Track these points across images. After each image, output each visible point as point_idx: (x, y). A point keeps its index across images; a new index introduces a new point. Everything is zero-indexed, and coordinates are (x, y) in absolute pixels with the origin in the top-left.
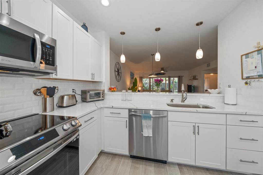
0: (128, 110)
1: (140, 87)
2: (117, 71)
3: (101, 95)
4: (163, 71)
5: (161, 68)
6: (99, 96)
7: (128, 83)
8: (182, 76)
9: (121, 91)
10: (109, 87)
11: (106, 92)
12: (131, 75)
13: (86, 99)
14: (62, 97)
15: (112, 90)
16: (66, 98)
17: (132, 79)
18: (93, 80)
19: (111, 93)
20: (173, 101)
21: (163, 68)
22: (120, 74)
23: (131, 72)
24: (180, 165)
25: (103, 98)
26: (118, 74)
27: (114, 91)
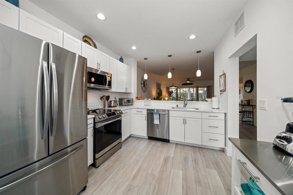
0: (146, 110)
1: (167, 97)
2: (143, 83)
3: (131, 102)
4: (189, 82)
5: (187, 79)
6: (129, 102)
7: (154, 93)
8: (211, 86)
9: (144, 99)
10: (136, 96)
11: (134, 100)
12: (157, 86)
13: (122, 103)
14: (111, 101)
15: (138, 98)
16: (112, 102)
17: (158, 89)
18: (126, 92)
19: (137, 100)
20: (178, 106)
21: (189, 79)
22: (146, 86)
23: (157, 83)
24: (177, 144)
25: (132, 104)
26: (144, 86)
27: (140, 99)
